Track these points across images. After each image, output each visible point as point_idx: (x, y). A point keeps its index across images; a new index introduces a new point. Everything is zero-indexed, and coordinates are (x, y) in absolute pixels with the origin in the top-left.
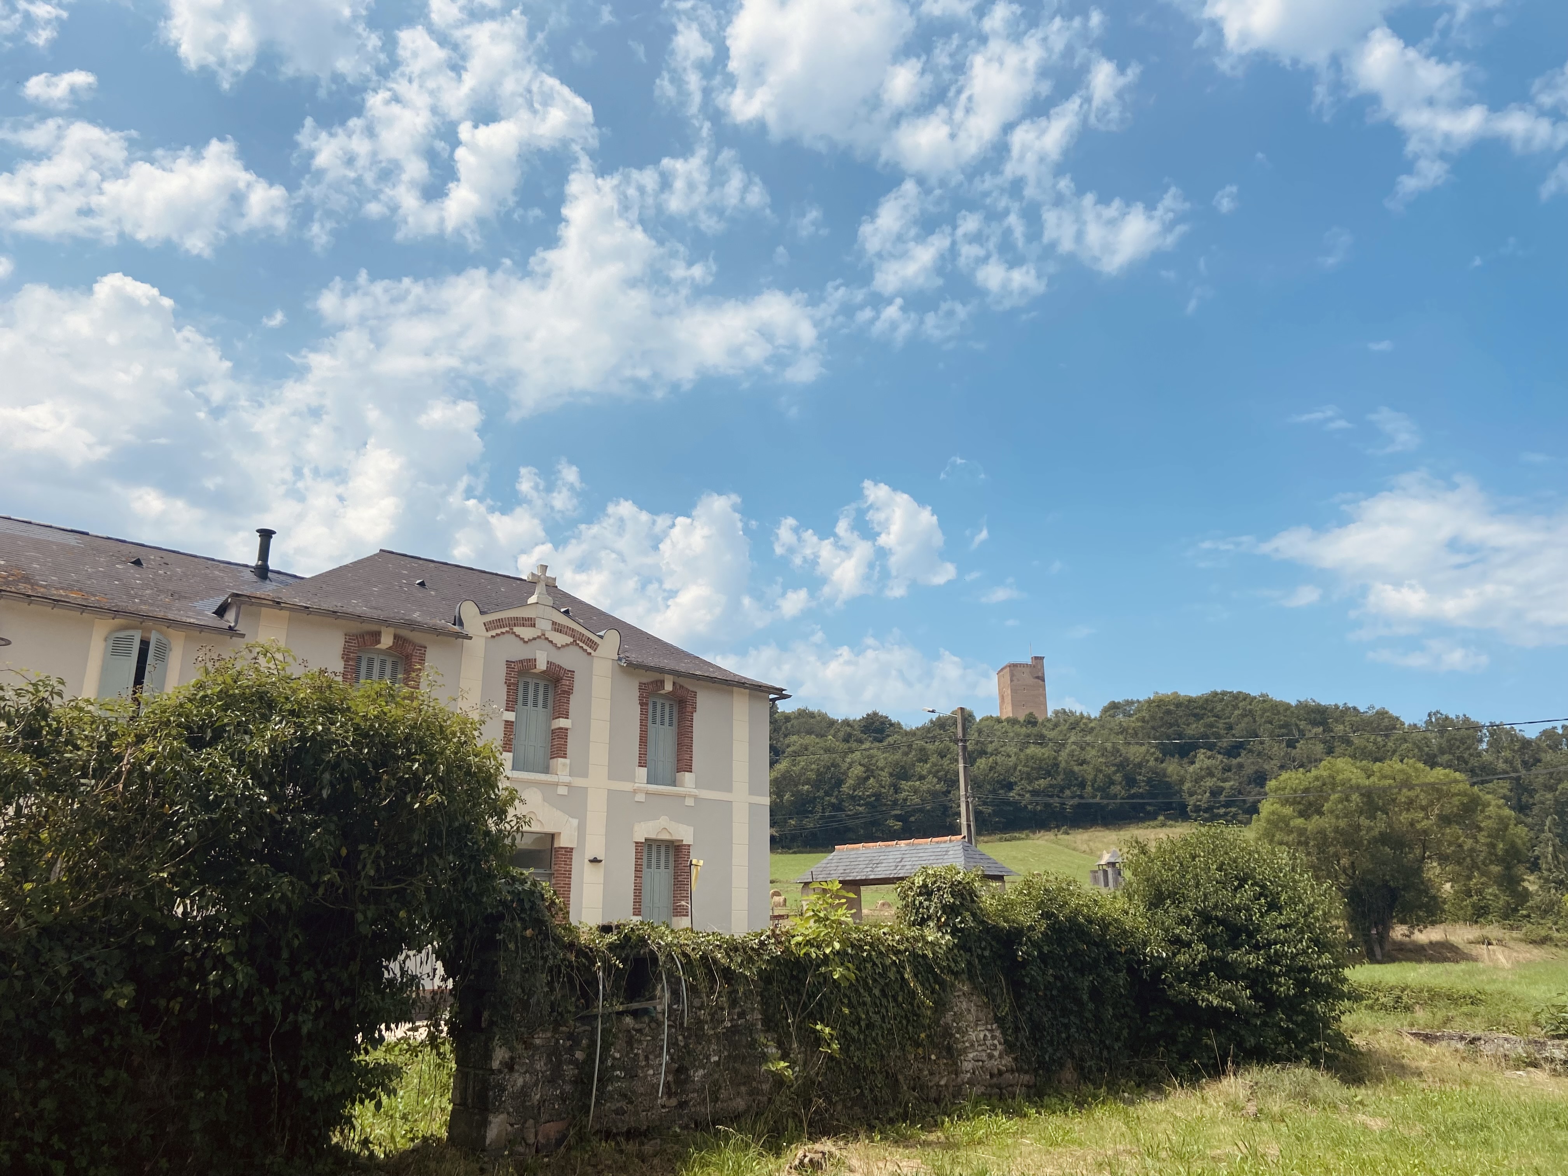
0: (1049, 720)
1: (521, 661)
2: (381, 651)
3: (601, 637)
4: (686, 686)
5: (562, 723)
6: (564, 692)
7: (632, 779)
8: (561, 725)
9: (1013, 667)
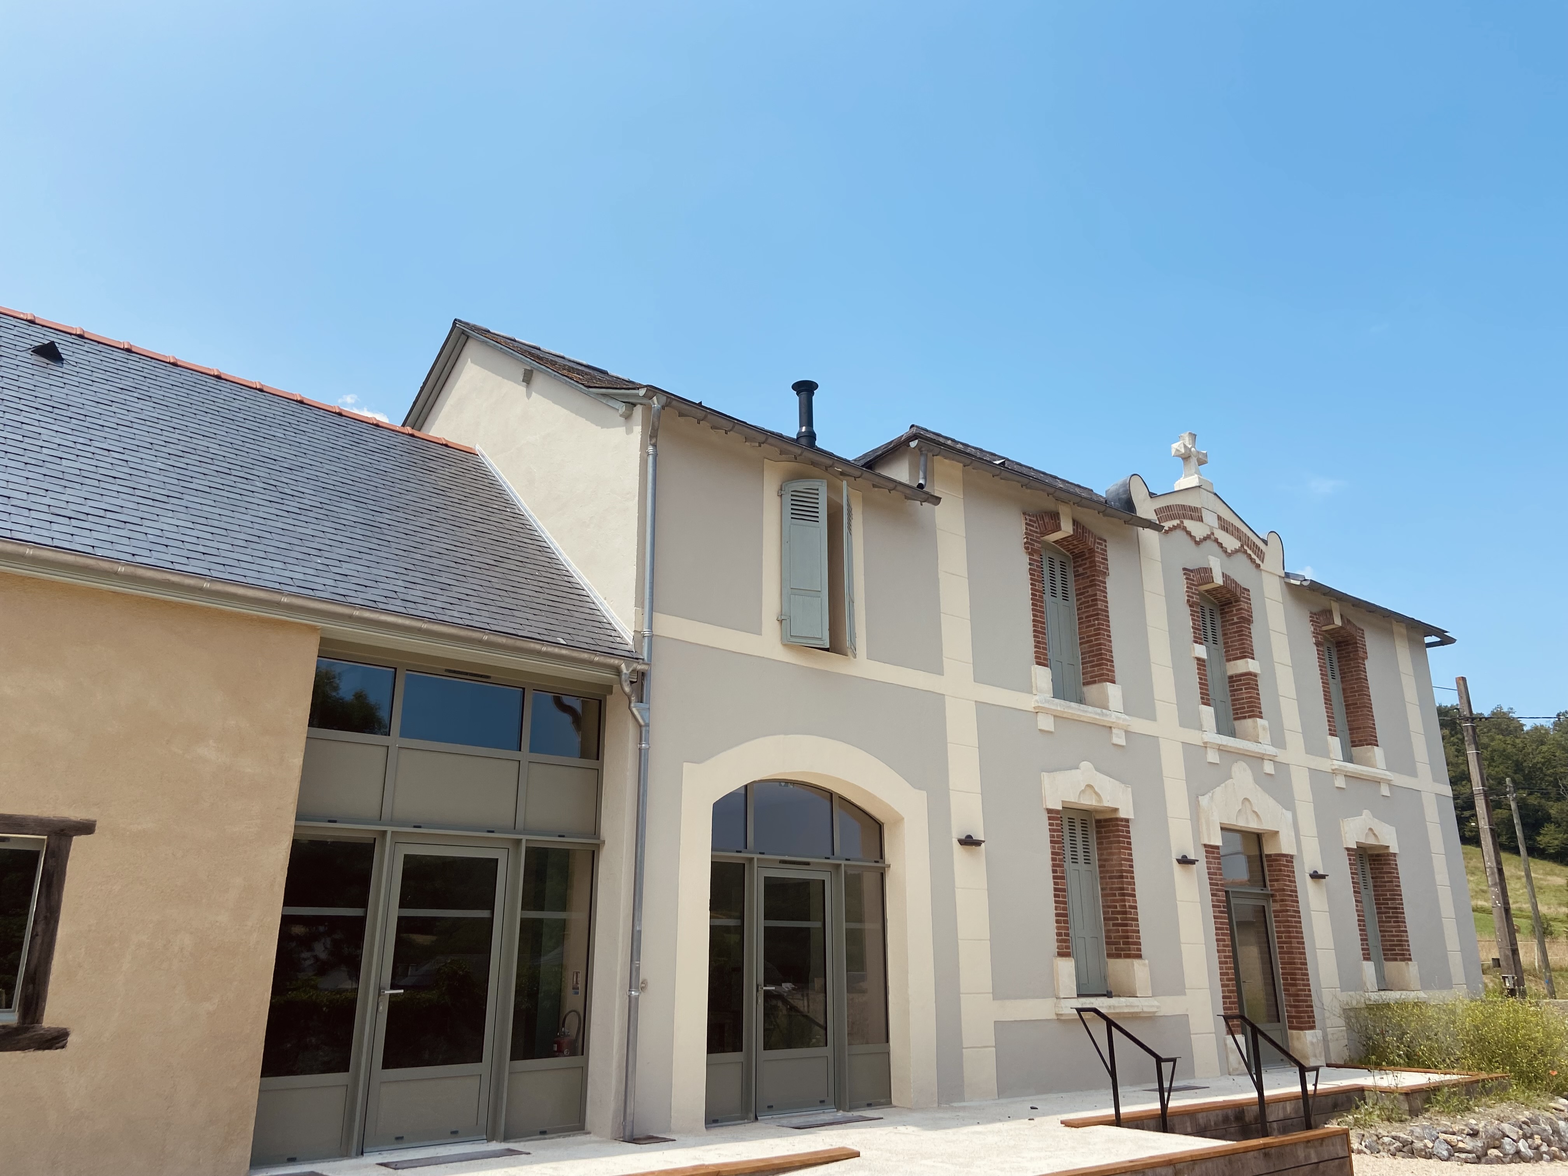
1: (1198, 571)
3: (1265, 542)
4: (1353, 620)
5: (1251, 665)
6: (1243, 620)
7: (1326, 753)
8: (1251, 670)
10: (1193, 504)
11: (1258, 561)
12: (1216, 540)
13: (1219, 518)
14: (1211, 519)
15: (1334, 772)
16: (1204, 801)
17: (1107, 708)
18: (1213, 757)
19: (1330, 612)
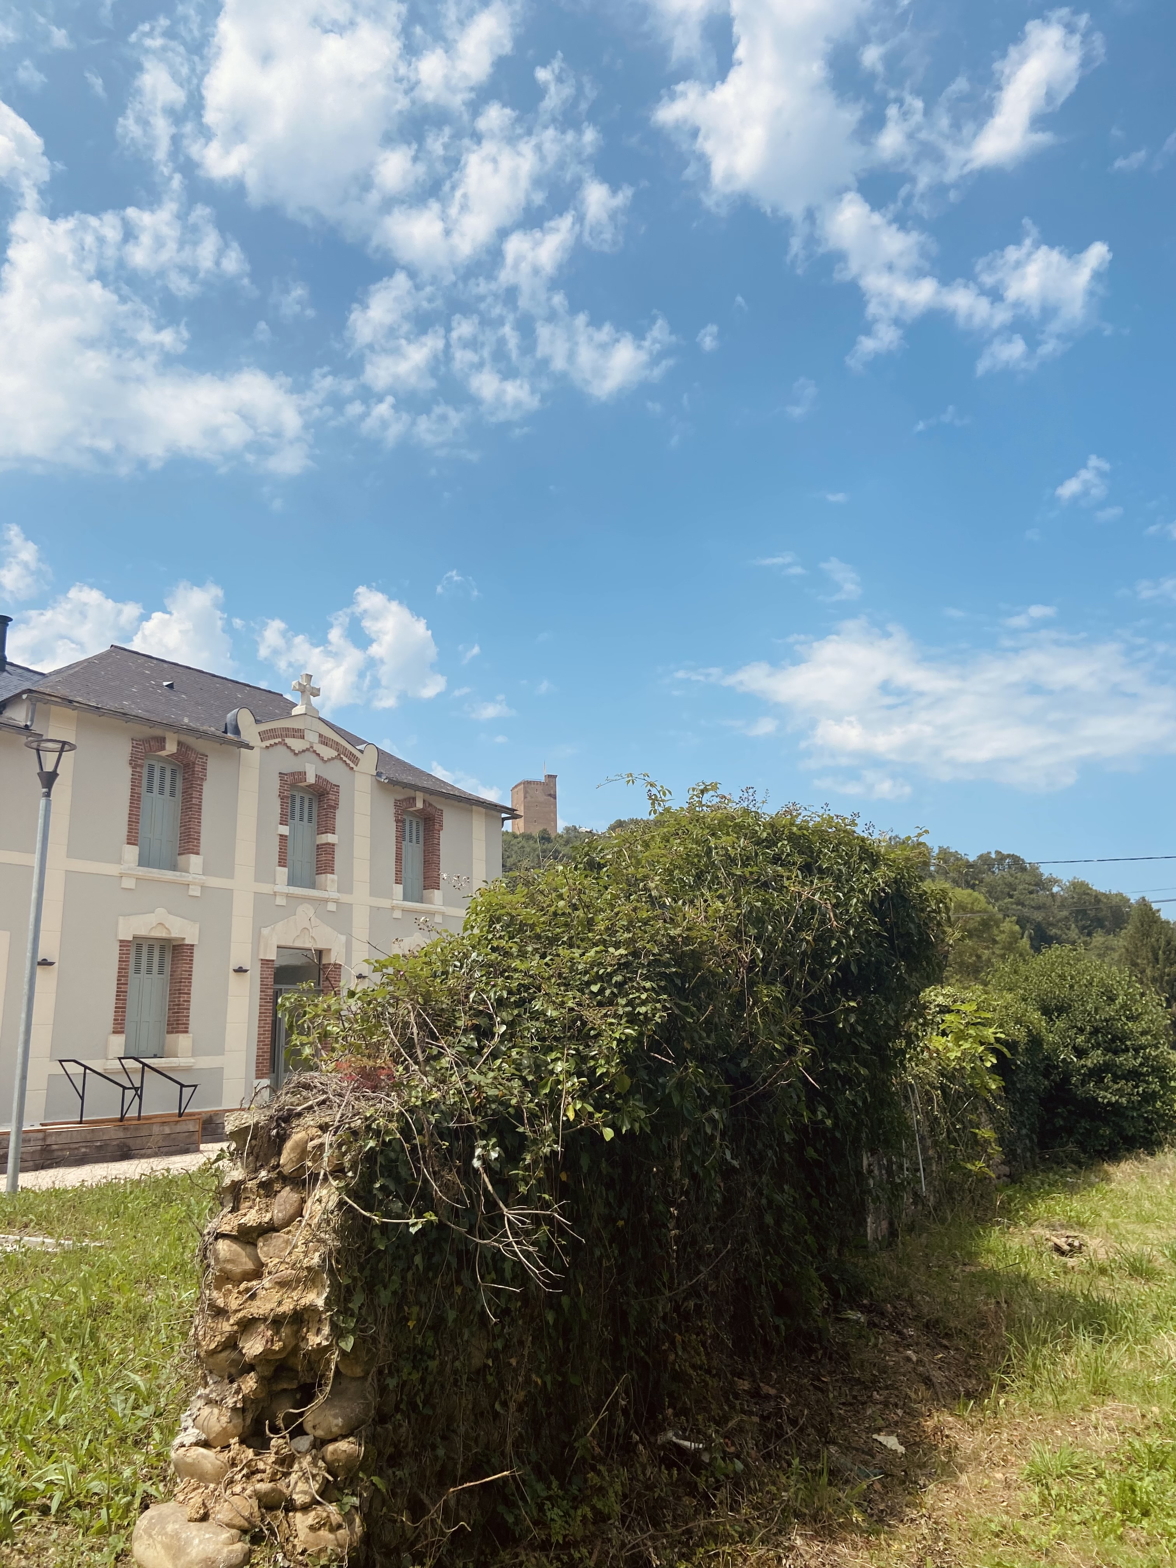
0: (561, 836)
1: (293, 774)
2: (161, 759)
3: (361, 751)
4: (434, 804)
5: (330, 838)
6: (330, 807)
7: (390, 896)
8: (330, 841)
9: (527, 784)
10: (296, 727)
11: (352, 765)
12: (315, 751)
13: (320, 736)
14: (312, 737)
15: (393, 908)
16: (265, 931)
17: (187, 872)
18: (281, 901)
19: (414, 799)
